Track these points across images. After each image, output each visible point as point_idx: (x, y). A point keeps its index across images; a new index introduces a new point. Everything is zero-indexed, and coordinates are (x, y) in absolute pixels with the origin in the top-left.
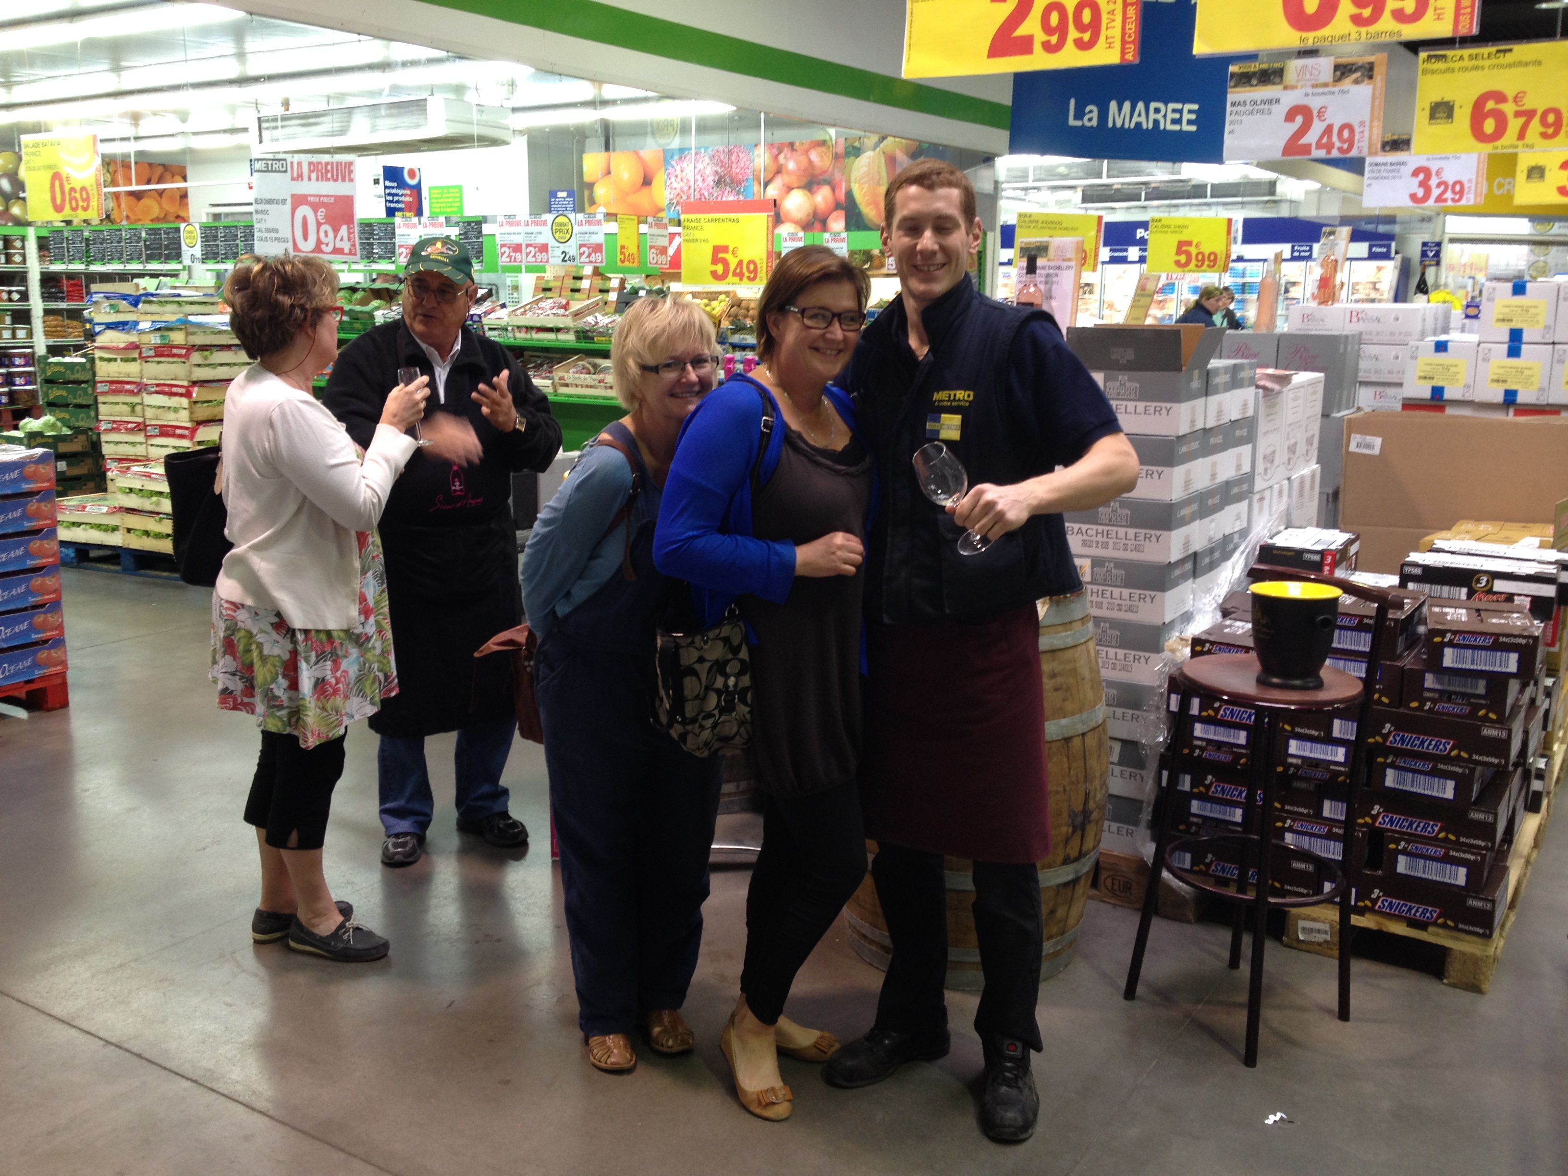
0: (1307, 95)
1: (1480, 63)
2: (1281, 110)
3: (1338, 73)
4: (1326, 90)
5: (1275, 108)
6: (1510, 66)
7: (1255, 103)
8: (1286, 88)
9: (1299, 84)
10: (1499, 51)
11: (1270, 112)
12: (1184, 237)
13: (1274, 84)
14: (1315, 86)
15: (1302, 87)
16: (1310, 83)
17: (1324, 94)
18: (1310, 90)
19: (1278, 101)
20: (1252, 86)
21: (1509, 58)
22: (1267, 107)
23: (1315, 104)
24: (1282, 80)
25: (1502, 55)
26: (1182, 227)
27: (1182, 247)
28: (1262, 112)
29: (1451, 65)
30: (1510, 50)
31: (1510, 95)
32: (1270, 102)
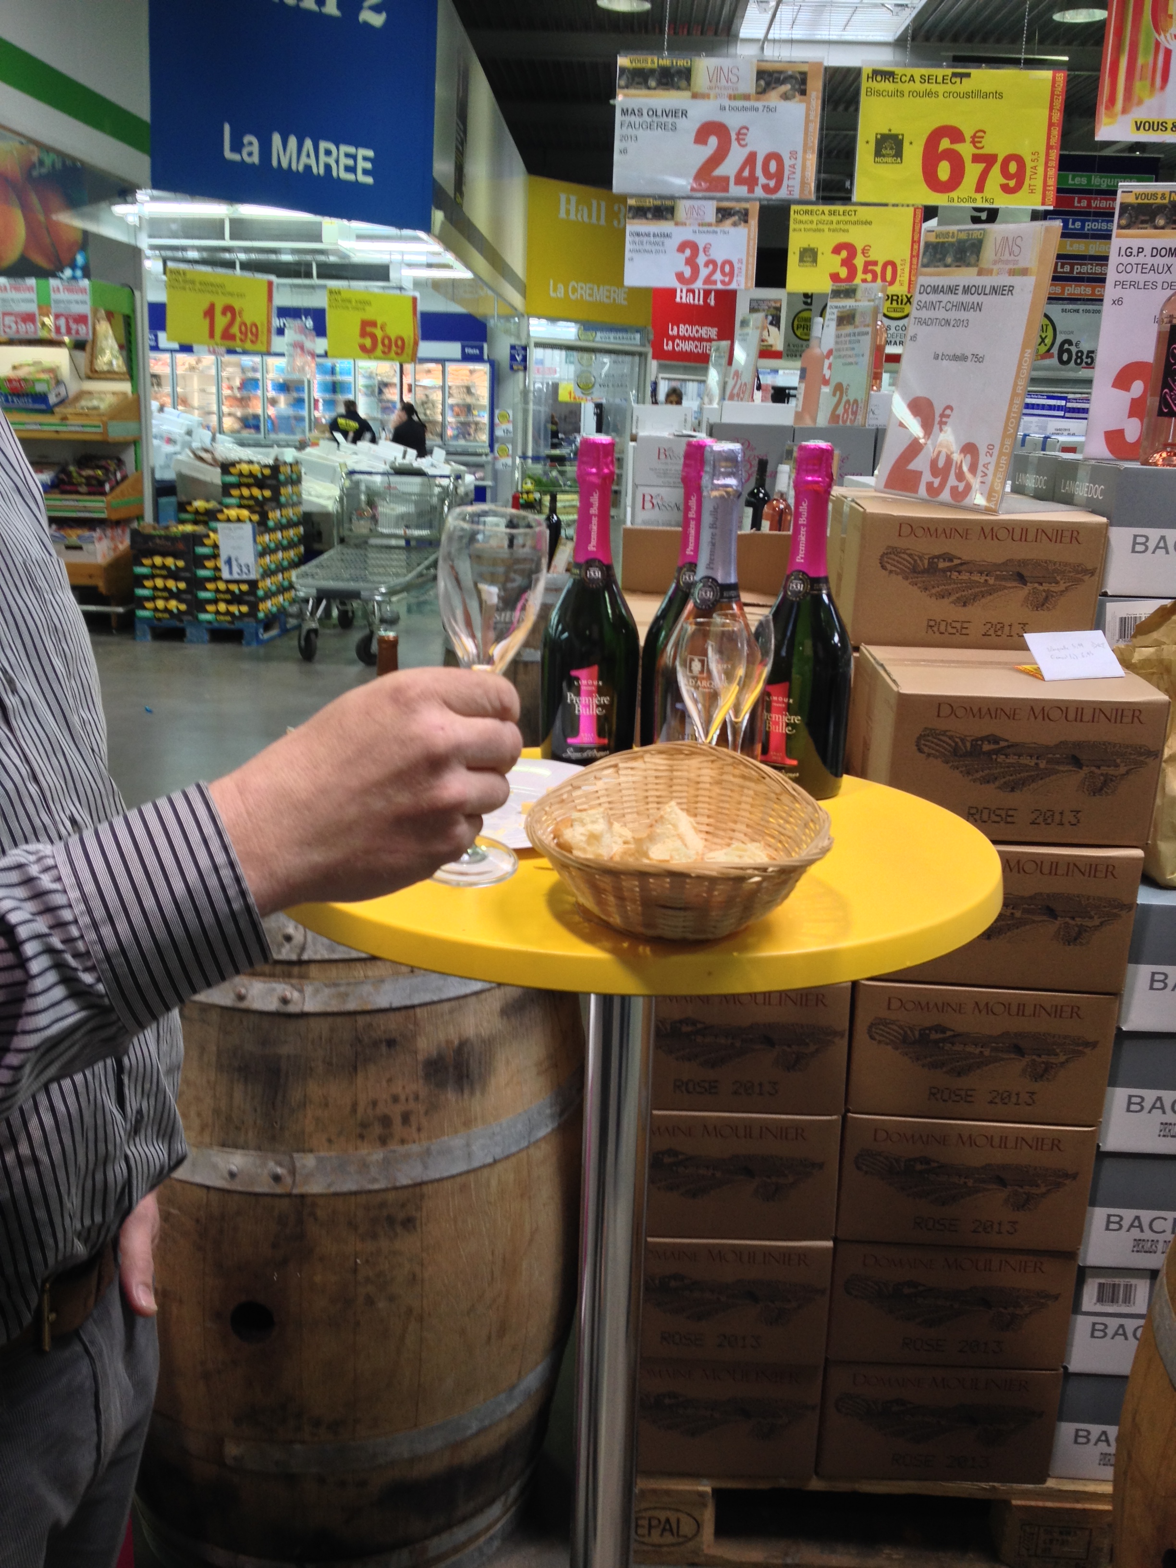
0: (723, 108)
1: (934, 87)
2: (689, 126)
3: (762, 83)
4: (747, 104)
5: (681, 122)
6: (967, 95)
7: (655, 113)
8: (695, 96)
9: (712, 93)
10: (955, 75)
11: (674, 128)
12: (369, 315)
13: (679, 88)
14: (733, 97)
15: (716, 97)
16: (726, 93)
17: (744, 109)
18: (727, 103)
19: (684, 113)
20: (649, 88)
21: (967, 85)
22: (670, 120)
23: (733, 121)
24: (689, 84)
25: (958, 80)
26: (364, 303)
27: (367, 327)
28: (663, 126)
29: (900, 86)
30: (968, 75)
31: (968, 135)
32: (674, 113)
